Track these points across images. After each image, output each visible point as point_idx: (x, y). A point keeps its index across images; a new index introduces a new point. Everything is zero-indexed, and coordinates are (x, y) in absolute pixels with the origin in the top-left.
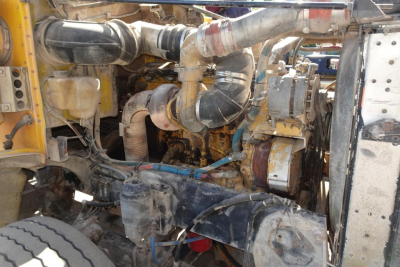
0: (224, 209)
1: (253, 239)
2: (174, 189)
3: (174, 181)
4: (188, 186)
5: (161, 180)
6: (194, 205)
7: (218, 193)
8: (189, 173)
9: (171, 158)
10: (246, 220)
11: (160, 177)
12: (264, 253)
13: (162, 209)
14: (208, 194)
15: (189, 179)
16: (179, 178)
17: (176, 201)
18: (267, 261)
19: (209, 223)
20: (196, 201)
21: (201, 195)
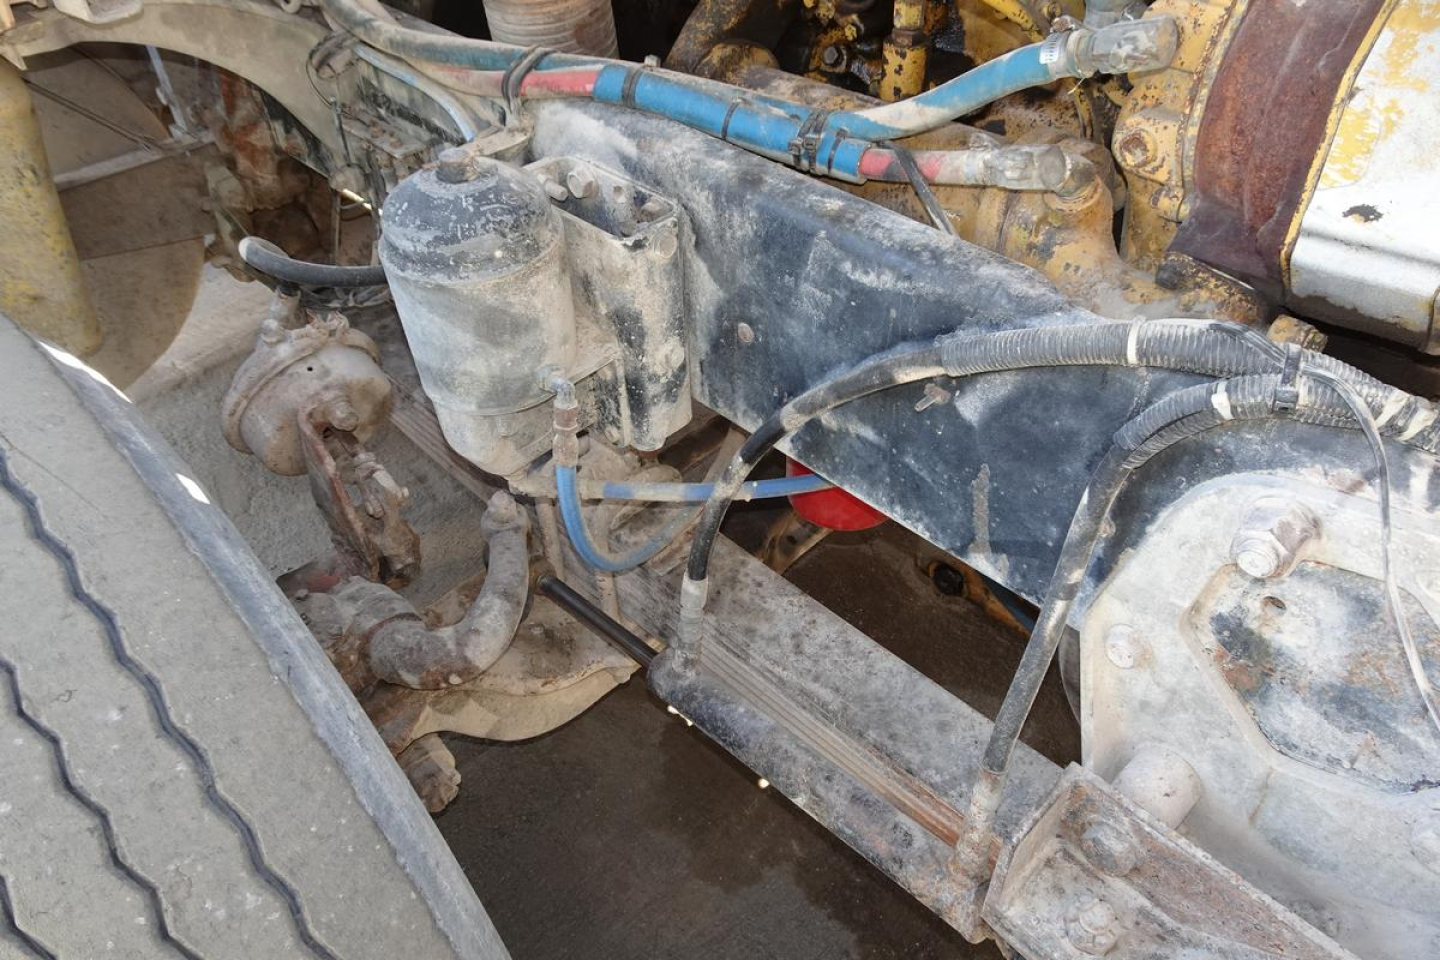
0: (957, 385)
1: (1102, 572)
2: (696, 229)
3: (698, 176)
4: (767, 216)
5: (632, 167)
6: (795, 329)
7: (927, 286)
8: (791, 134)
9: (720, 37)
10: (1074, 467)
11: (630, 148)
12: (1144, 658)
13: (627, 327)
14: (869, 280)
15: (778, 178)
16: (724, 165)
17: (708, 293)
18: (1157, 696)
19: (869, 433)
20: (806, 307)
21: (833, 279)
